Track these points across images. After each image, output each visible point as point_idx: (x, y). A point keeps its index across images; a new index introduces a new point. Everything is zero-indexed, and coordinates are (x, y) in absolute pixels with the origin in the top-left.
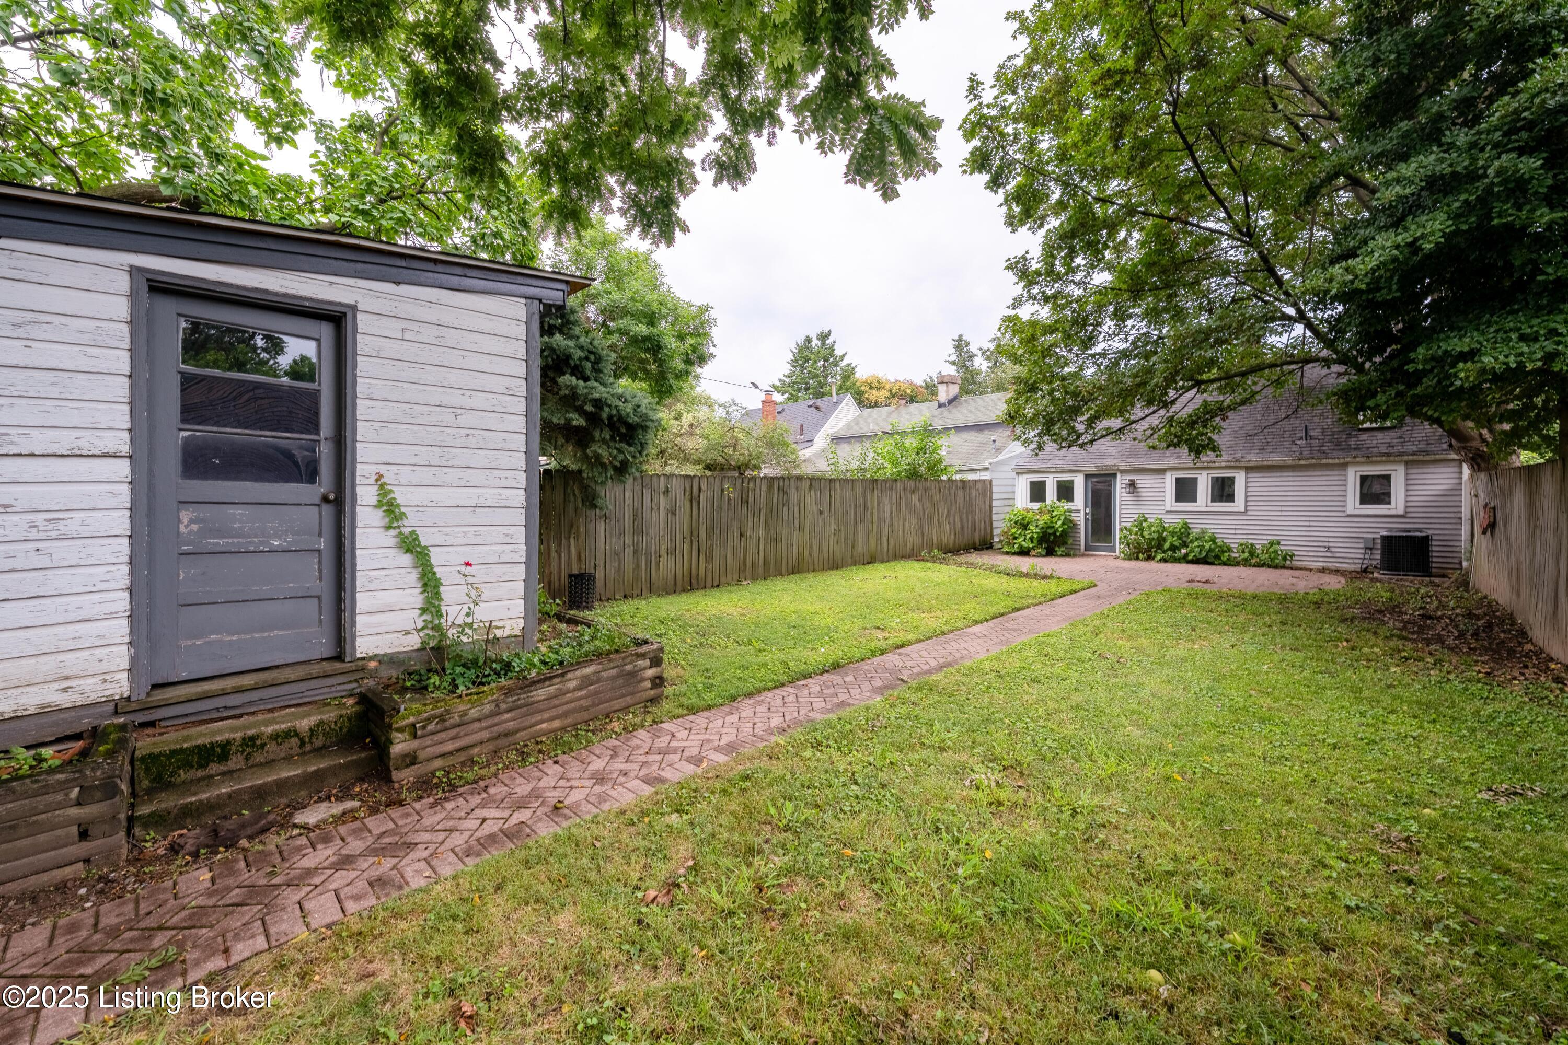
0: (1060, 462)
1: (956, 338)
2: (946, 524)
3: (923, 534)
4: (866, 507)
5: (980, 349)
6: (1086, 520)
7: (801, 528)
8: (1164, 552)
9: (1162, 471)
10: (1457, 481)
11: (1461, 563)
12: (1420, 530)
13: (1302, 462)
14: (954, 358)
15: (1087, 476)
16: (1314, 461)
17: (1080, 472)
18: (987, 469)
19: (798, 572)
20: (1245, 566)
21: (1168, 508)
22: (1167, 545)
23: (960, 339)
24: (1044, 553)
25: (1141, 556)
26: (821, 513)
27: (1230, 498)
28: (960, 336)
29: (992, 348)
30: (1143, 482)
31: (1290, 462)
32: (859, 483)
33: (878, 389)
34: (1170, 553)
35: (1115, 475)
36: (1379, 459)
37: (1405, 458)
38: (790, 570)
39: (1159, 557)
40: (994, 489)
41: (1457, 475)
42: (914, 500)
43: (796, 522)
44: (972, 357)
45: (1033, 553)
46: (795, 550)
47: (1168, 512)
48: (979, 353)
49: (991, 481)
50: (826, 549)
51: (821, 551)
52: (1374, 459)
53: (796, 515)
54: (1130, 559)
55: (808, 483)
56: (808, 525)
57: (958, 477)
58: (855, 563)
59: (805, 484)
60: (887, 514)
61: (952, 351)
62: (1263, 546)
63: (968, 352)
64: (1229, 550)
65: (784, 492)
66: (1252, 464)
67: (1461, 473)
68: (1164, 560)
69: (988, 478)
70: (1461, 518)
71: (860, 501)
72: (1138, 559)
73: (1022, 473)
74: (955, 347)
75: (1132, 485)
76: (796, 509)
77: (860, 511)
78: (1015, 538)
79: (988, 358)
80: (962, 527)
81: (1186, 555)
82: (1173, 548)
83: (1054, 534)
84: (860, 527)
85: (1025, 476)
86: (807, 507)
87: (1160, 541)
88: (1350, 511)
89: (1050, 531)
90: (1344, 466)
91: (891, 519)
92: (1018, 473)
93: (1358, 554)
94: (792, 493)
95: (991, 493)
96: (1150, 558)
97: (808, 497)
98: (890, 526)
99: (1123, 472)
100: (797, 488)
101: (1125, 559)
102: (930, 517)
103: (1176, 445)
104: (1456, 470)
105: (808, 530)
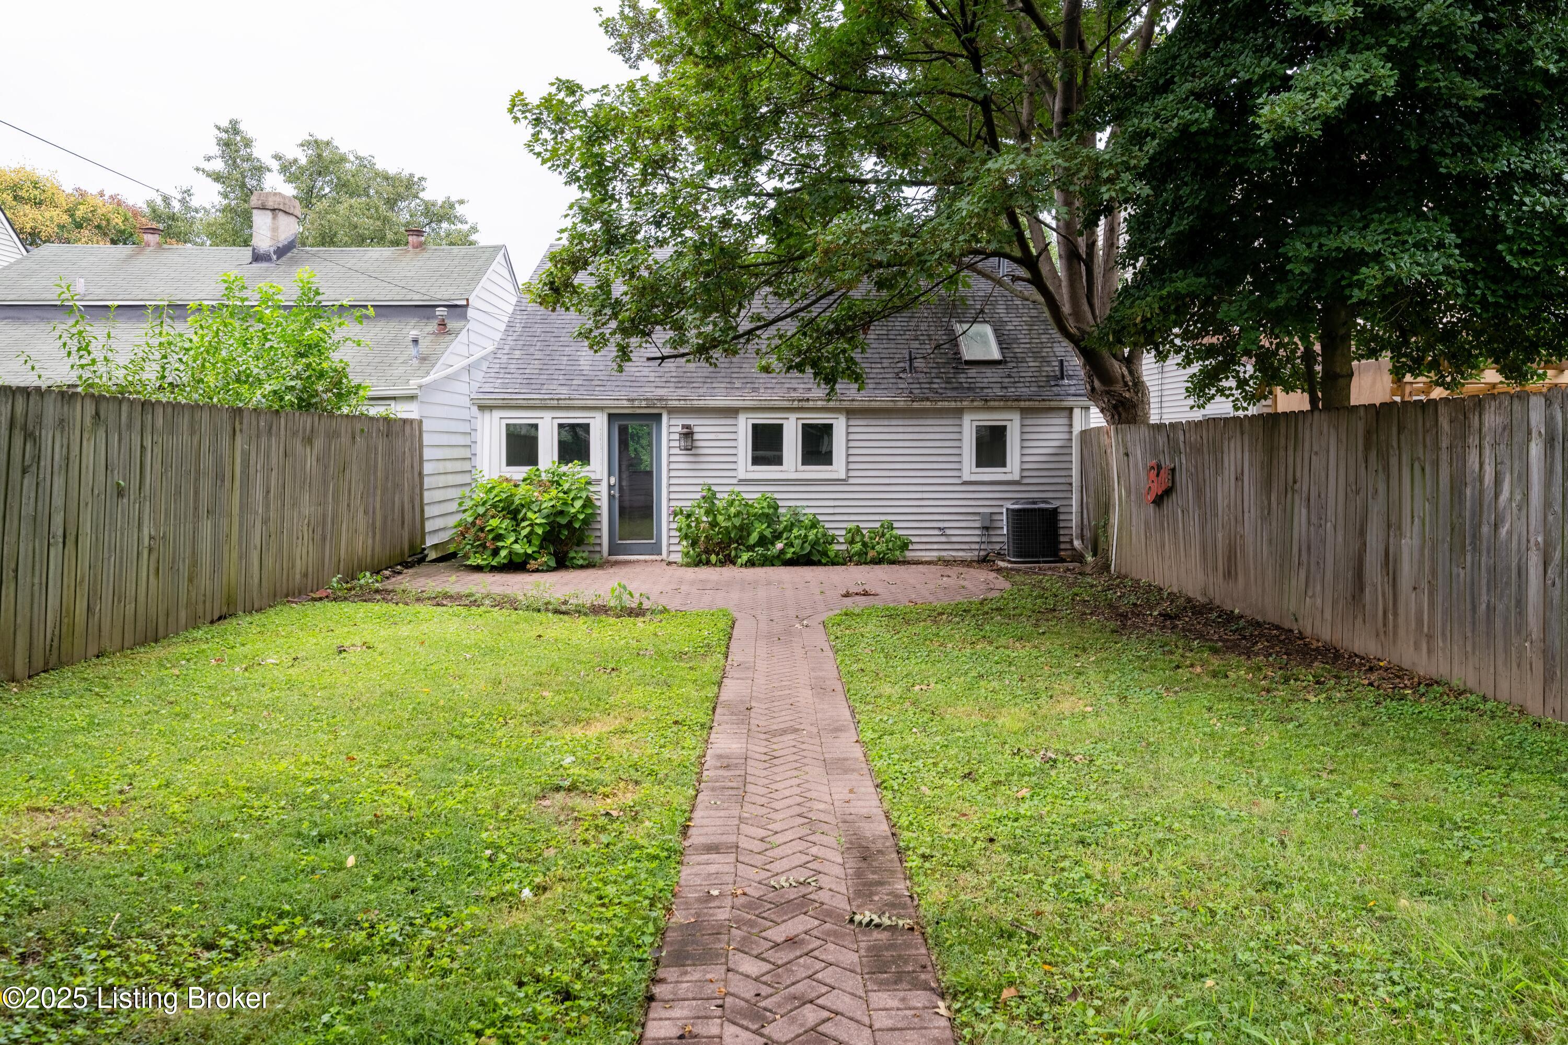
0: (564, 390)
1: (225, 124)
2: (361, 514)
3: (324, 539)
4: (219, 477)
5: (277, 157)
6: (611, 497)
7: (71, 538)
8: (750, 548)
9: (732, 412)
10: (1066, 436)
11: (1071, 542)
12: (1045, 501)
13: (916, 405)
14: (218, 165)
15: (611, 417)
16: (928, 404)
17: (601, 409)
18: (412, 398)
19: (60, 664)
20: (858, 564)
21: (742, 475)
22: (754, 538)
23: (234, 128)
24: (553, 564)
25: (713, 558)
26: (120, 492)
27: (825, 458)
28: (234, 124)
29: (303, 161)
30: (704, 429)
31: (901, 405)
32: (205, 415)
33: (38, 204)
34: (760, 550)
35: (658, 417)
36: (996, 404)
37: (1022, 404)
38: (39, 663)
39: (745, 557)
40: (427, 439)
41: (1066, 429)
42: (309, 459)
43: (58, 519)
44: (260, 170)
45: (533, 564)
46: (53, 602)
47: (743, 482)
48: (275, 165)
49: (421, 422)
50: (131, 592)
51: (118, 596)
52: (992, 404)
53: (58, 501)
54: (697, 565)
55: (90, 409)
56: (86, 528)
57: (375, 411)
58: (194, 623)
59: (82, 413)
60: (259, 495)
61: (215, 150)
62: (872, 530)
63: (249, 159)
64: (832, 540)
65: (28, 435)
66: (856, 405)
67: (1071, 425)
68: (751, 563)
69: (414, 415)
70: (1071, 484)
71: (207, 462)
72: (708, 563)
73: (491, 408)
74: (219, 142)
75: (688, 434)
76: (59, 482)
77: (206, 486)
78: (499, 537)
79: (292, 179)
80: (385, 518)
81: (782, 552)
82: (763, 541)
83: (569, 525)
84: (206, 527)
85: (497, 414)
86: (87, 478)
87: (745, 530)
88: (966, 477)
89: (563, 521)
90: (959, 413)
91: (267, 506)
92: (482, 408)
93: (974, 536)
94: (47, 436)
95: (421, 446)
96: (729, 561)
97: (88, 448)
98: (265, 521)
99: (672, 411)
100: (62, 423)
101: (688, 565)
102: (336, 500)
103: (800, 367)
104: (1065, 421)
105: (86, 542)
